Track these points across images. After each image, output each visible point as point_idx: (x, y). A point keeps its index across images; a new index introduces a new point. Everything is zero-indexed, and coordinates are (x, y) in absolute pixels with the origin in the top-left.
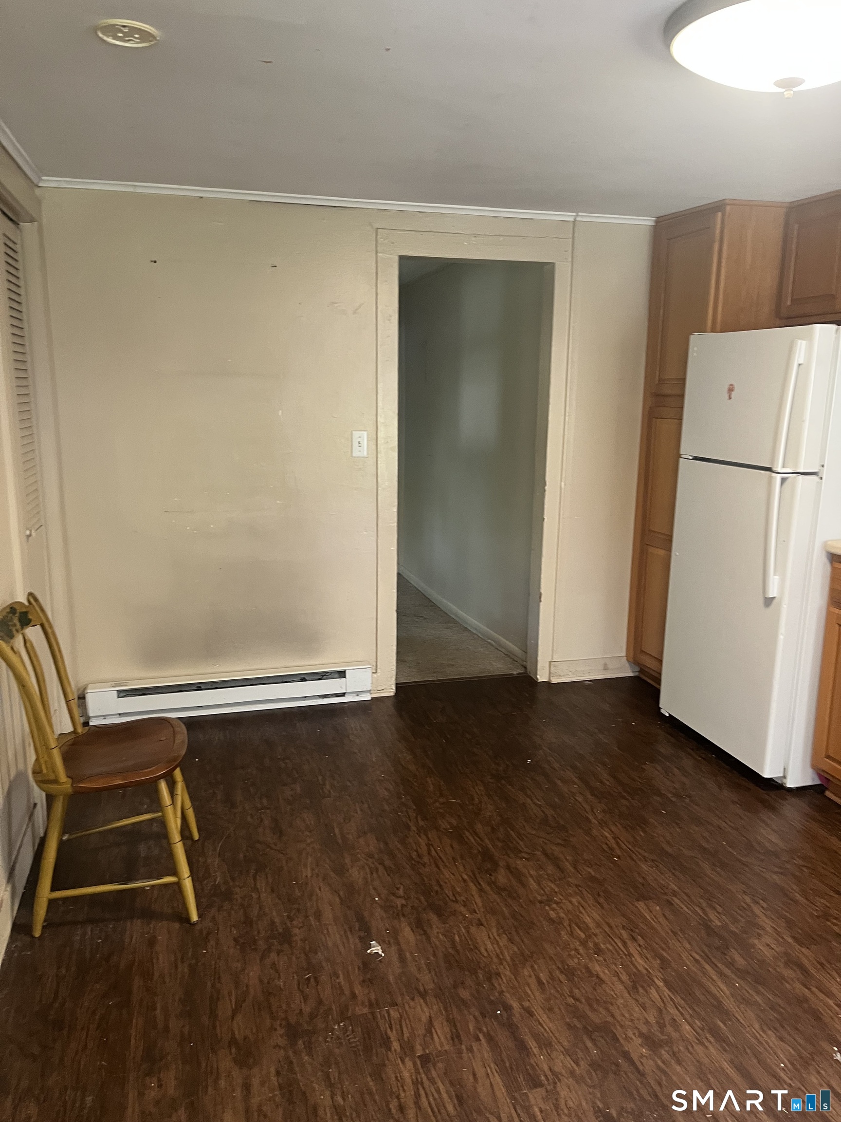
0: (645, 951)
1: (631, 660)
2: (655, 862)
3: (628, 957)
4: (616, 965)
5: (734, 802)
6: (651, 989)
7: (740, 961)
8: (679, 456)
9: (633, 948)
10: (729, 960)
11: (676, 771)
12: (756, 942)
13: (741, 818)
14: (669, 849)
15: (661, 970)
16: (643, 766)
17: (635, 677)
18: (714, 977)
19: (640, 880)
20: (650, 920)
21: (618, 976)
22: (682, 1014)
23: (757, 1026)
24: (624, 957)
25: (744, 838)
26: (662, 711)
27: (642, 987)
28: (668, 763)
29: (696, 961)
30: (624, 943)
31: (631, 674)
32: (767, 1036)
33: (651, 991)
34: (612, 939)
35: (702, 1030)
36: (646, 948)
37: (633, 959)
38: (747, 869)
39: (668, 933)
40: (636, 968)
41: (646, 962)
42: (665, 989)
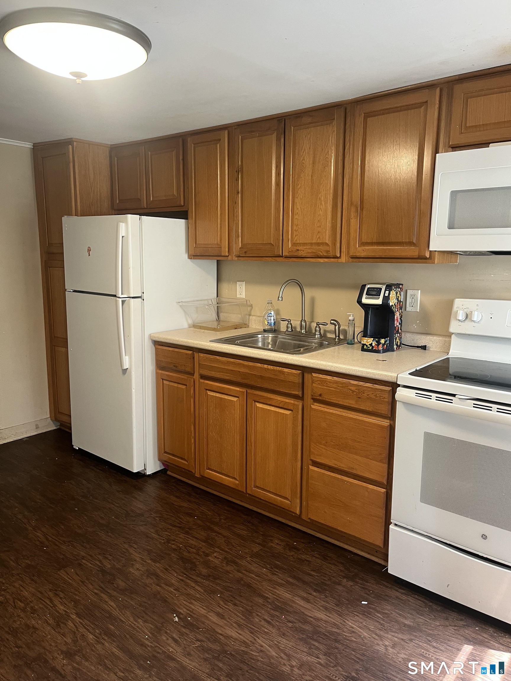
0: (64, 600)
1: (54, 419)
2: (71, 542)
3: (53, 608)
4: (45, 615)
5: (118, 491)
6: (68, 622)
7: (121, 584)
8: (66, 290)
9: (56, 601)
10: (116, 586)
11: (84, 482)
12: (131, 570)
13: (123, 500)
14: (79, 531)
15: (75, 608)
16: (63, 484)
17: (57, 429)
18: (107, 600)
19: (62, 557)
20: (67, 579)
21: (47, 622)
22: (87, 630)
23: (132, 619)
24: (51, 608)
25: (124, 511)
26: (74, 447)
27: (63, 623)
28: (79, 478)
29: (96, 594)
30: (51, 600)
31: (55, 428)
32: (138, 623)
33: (69, 623)
34: (43, 600)
35: (100, 634)
36: (65, 598)
37: (57, 608)
38: (126, 529)
39: (79, 583)
40: (59, 613)
41: (65, 607)
42: (77, 618)
